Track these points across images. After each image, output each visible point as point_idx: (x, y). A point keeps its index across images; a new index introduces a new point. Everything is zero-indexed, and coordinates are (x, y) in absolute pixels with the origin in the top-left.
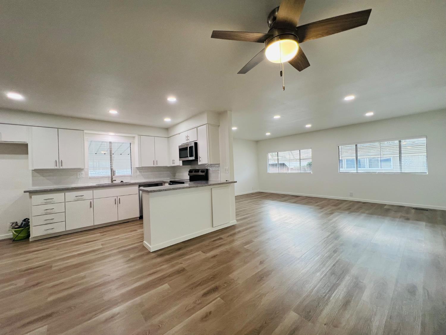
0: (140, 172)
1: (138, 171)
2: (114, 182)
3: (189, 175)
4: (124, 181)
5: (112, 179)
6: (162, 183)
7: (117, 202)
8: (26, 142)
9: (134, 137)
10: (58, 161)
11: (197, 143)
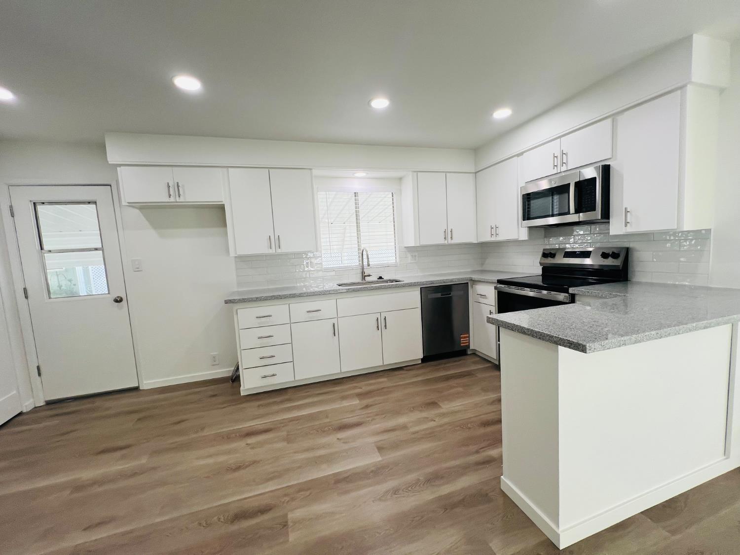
0: (414, 257)
1: (409, 255)
2: (368, 279)
3: (541, 264)
4: (385, 278)
5: (363, 272)
6: (468, 283)
7: (381, 324)
8: (222, 202)
9: (401, 179)
10: (272, 238)
11: (609, 166)
